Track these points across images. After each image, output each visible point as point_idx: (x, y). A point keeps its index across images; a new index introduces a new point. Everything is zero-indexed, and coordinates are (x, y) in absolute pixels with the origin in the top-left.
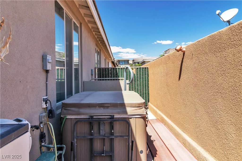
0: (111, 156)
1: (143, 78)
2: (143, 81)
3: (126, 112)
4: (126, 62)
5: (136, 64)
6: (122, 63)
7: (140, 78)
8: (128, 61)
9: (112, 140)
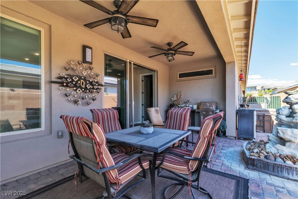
0: (263, 127)
1: (276, 103)
2: (276, 105)
3: (270, 113)
4: (253, 88)
5: (265, 90)
6: (248, 89)
7: (274, 103)
8: (255, 87)
9: (264, 122)
